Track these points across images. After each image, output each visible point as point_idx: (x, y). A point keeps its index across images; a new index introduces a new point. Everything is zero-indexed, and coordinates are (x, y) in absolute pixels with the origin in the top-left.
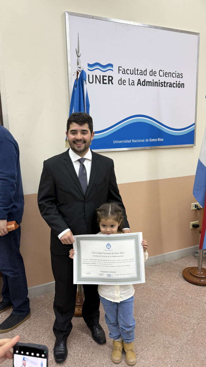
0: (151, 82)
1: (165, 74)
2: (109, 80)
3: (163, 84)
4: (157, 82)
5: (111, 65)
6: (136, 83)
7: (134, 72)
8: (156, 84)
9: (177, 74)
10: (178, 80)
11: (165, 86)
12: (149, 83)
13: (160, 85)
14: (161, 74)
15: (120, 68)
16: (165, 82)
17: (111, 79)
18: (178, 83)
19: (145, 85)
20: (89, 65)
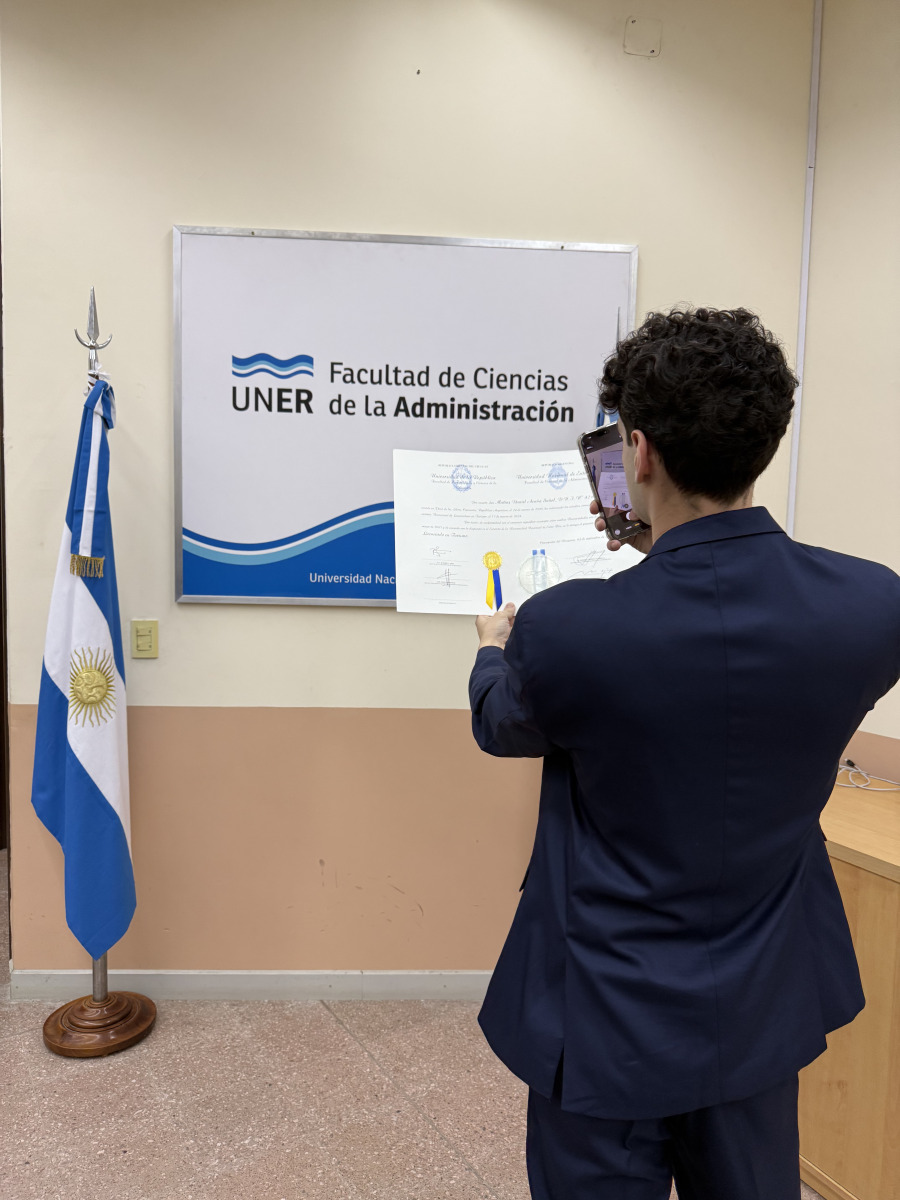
0: (444, 406)
1: (498, 381)
2: (299, 401)
3: (491, 411)
4: (467, 407)
5: (308, 360)
6: (390, 409)
7: (382, 378)
8: (463, 411)
9: (544, 380)
10: (549, 397)
11: (496, 417)
12: (439, 409)
13: (479, 413)
14: (483, 379)
15: (336, 368)
16: (495, 406)
17: (304, 400)
18: (546, 407)
19: (422, 415)
20: (237, 361)
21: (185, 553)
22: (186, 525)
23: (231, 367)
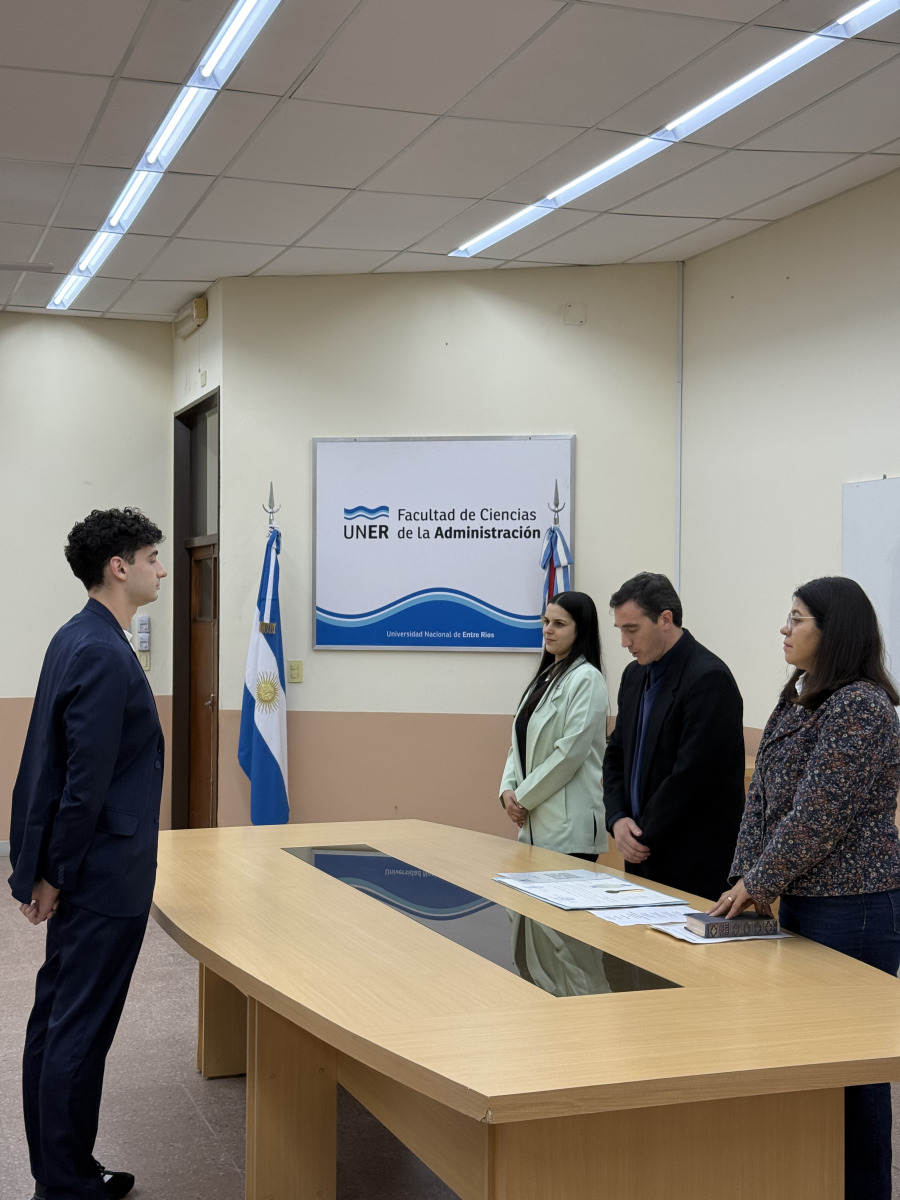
0: (464, 531)
1: (495, 516)
2: (381, 532)
3: (491, 533)
4: (477, 531)
5: (386, 508)
6: (432, 534)
7: (428, 516)
8: (474, 534)
9: (521, 515)
10: (525, 524)
11: (494, 537)
12: (460, 533)
13: (484, 535)
14: (486, 515)
15: (402, 512)
16: (494, 530)
17: (384, 531)
18: (524, 530)
19: (450, 537)
20: (347, 511)
21: (318, 621)
22: (318, 605)
23: (343, 514)
